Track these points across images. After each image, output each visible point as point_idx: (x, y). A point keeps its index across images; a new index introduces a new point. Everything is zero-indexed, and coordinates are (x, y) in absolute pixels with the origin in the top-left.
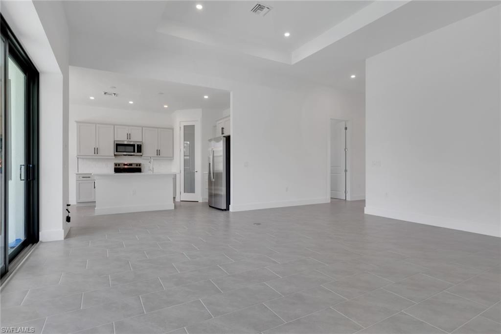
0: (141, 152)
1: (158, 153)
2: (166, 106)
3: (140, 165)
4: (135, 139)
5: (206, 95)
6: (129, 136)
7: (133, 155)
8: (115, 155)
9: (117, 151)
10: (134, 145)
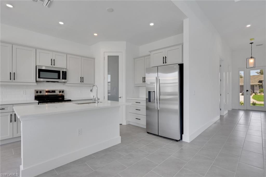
0: (65, 79)
1: (82, 80)
2: (96, 34)
3: (63, 92)
4: (60, 65)
5: (151, 22)
6: (53, 62)
7: (58, 82)
8: (36, 81)
9: (39, 77)
10: (58, 72)
